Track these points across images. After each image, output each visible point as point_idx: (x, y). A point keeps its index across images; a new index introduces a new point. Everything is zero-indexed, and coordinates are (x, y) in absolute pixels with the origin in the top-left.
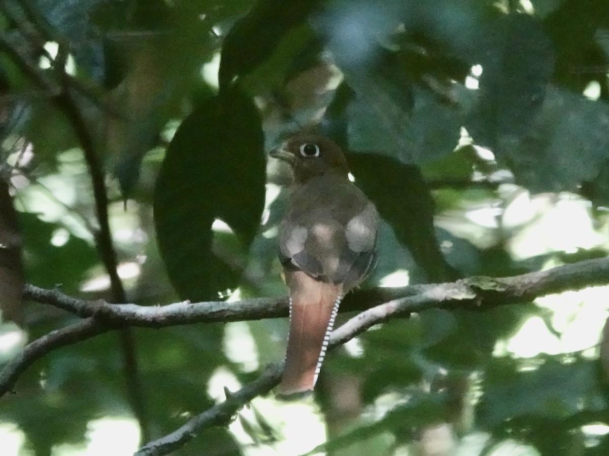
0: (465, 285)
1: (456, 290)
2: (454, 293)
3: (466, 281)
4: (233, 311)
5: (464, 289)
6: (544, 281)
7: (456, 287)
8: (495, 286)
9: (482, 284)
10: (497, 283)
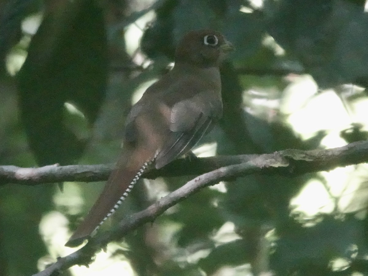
0: (281, 156)
1: (273, 160)
2: (271, 162)
3: (281, 152)
4: (94, 173)
5: (280, 159)
6: (344, 154)
7: (273, 158)
8: (304, 157)
9: (294, 156)
10: (306, 154)
